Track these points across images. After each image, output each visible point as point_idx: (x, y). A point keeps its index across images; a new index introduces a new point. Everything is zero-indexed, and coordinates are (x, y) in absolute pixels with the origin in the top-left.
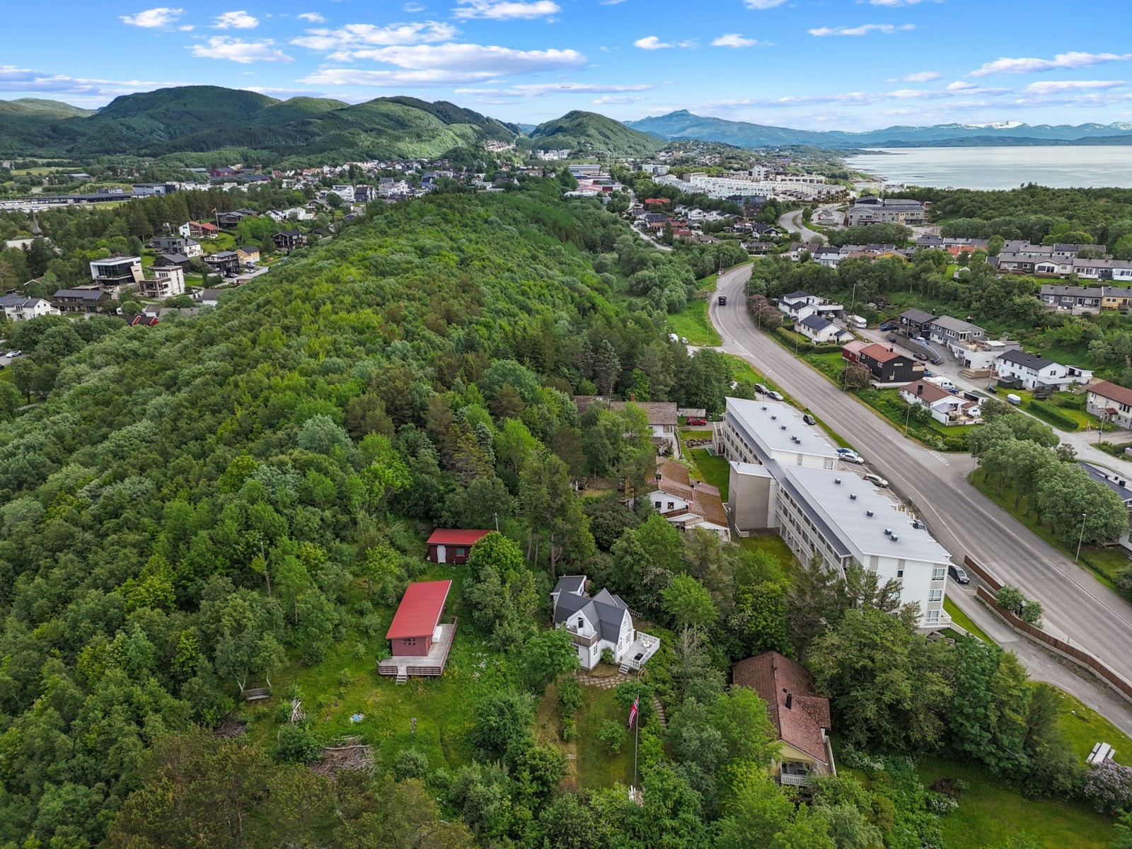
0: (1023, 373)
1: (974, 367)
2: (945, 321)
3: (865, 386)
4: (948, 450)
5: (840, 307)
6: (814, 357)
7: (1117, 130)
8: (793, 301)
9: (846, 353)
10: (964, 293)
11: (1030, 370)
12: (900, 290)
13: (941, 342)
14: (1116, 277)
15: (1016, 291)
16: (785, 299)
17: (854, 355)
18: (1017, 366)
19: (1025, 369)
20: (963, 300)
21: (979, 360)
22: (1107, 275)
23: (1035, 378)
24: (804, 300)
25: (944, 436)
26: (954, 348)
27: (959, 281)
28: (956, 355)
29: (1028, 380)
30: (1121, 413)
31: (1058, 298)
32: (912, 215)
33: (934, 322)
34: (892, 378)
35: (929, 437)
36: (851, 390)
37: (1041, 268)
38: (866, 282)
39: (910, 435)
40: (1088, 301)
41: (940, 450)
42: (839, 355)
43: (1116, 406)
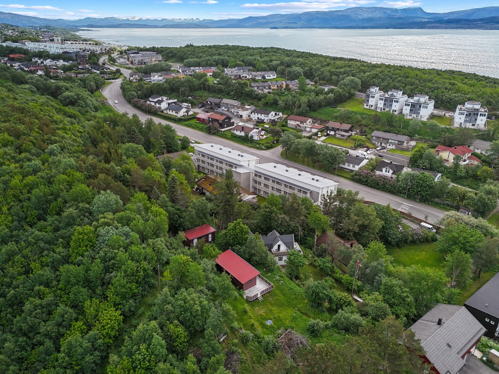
0: (262, 117)
1: (244, 117)
2: (225, 101)
3: (219, 131)
4: (267, 149)
5: (176, 100)
6: (186, 123)
7: (174, 22)
8: (156, 100)
9: (199, 119)
10: (225, 89)
11: (265, 115)
12: (197, 90)
13: (226, 110)
14: (267, 78)
15: (244, 86)
16: (150, 99)
17: (203, 119)
18: (259, 114)
19: (263, 115)
20: (225, 92)
21: (245, 114)
22: (264, 77)
23: (268, 118)
24: (160, 99)
25: (263, 144)
26: (233, 110)
27: (218, 84)
28: (235, 114)
29: (265, 119)
30: (301, 125)
31: (258, 87)
32: (157, 58)
33: (222, 102)
34: (225, 126)
35: (257, 146)
36: (214, 134)
37: (243, 77)
38: (184, 88)
39: (251, 147)
40: (267, 87)
41: (264, 150)
42: (195, 120)
43: (299, 123)
